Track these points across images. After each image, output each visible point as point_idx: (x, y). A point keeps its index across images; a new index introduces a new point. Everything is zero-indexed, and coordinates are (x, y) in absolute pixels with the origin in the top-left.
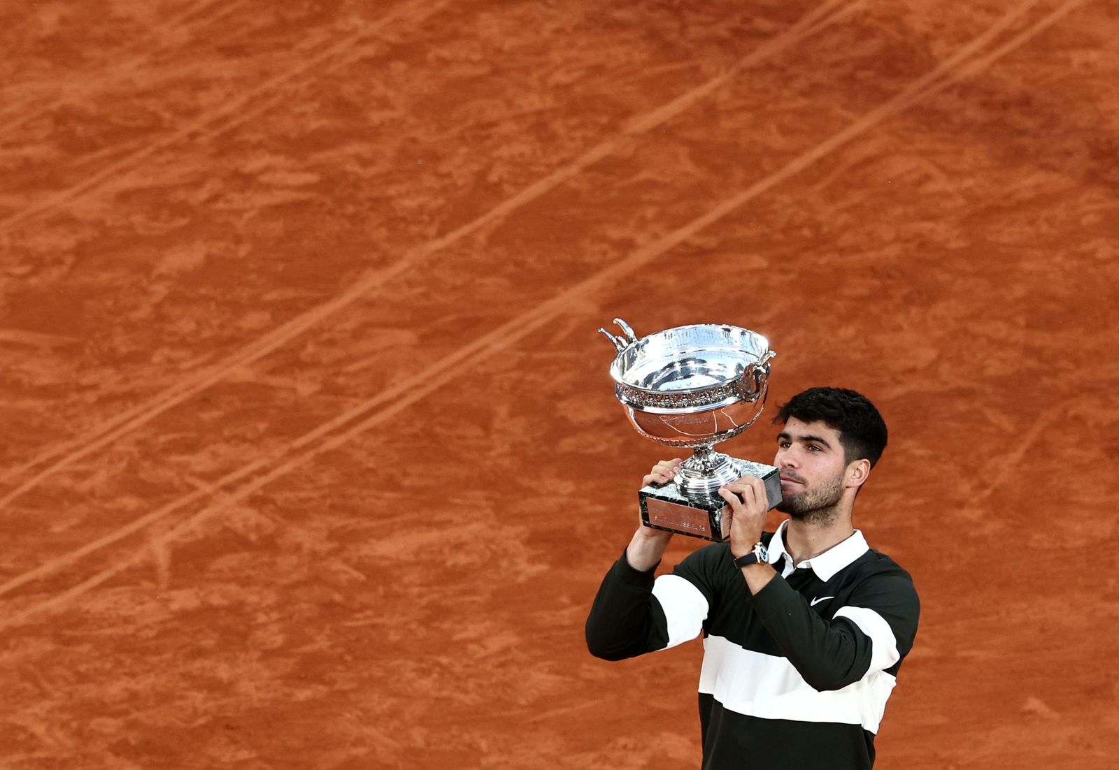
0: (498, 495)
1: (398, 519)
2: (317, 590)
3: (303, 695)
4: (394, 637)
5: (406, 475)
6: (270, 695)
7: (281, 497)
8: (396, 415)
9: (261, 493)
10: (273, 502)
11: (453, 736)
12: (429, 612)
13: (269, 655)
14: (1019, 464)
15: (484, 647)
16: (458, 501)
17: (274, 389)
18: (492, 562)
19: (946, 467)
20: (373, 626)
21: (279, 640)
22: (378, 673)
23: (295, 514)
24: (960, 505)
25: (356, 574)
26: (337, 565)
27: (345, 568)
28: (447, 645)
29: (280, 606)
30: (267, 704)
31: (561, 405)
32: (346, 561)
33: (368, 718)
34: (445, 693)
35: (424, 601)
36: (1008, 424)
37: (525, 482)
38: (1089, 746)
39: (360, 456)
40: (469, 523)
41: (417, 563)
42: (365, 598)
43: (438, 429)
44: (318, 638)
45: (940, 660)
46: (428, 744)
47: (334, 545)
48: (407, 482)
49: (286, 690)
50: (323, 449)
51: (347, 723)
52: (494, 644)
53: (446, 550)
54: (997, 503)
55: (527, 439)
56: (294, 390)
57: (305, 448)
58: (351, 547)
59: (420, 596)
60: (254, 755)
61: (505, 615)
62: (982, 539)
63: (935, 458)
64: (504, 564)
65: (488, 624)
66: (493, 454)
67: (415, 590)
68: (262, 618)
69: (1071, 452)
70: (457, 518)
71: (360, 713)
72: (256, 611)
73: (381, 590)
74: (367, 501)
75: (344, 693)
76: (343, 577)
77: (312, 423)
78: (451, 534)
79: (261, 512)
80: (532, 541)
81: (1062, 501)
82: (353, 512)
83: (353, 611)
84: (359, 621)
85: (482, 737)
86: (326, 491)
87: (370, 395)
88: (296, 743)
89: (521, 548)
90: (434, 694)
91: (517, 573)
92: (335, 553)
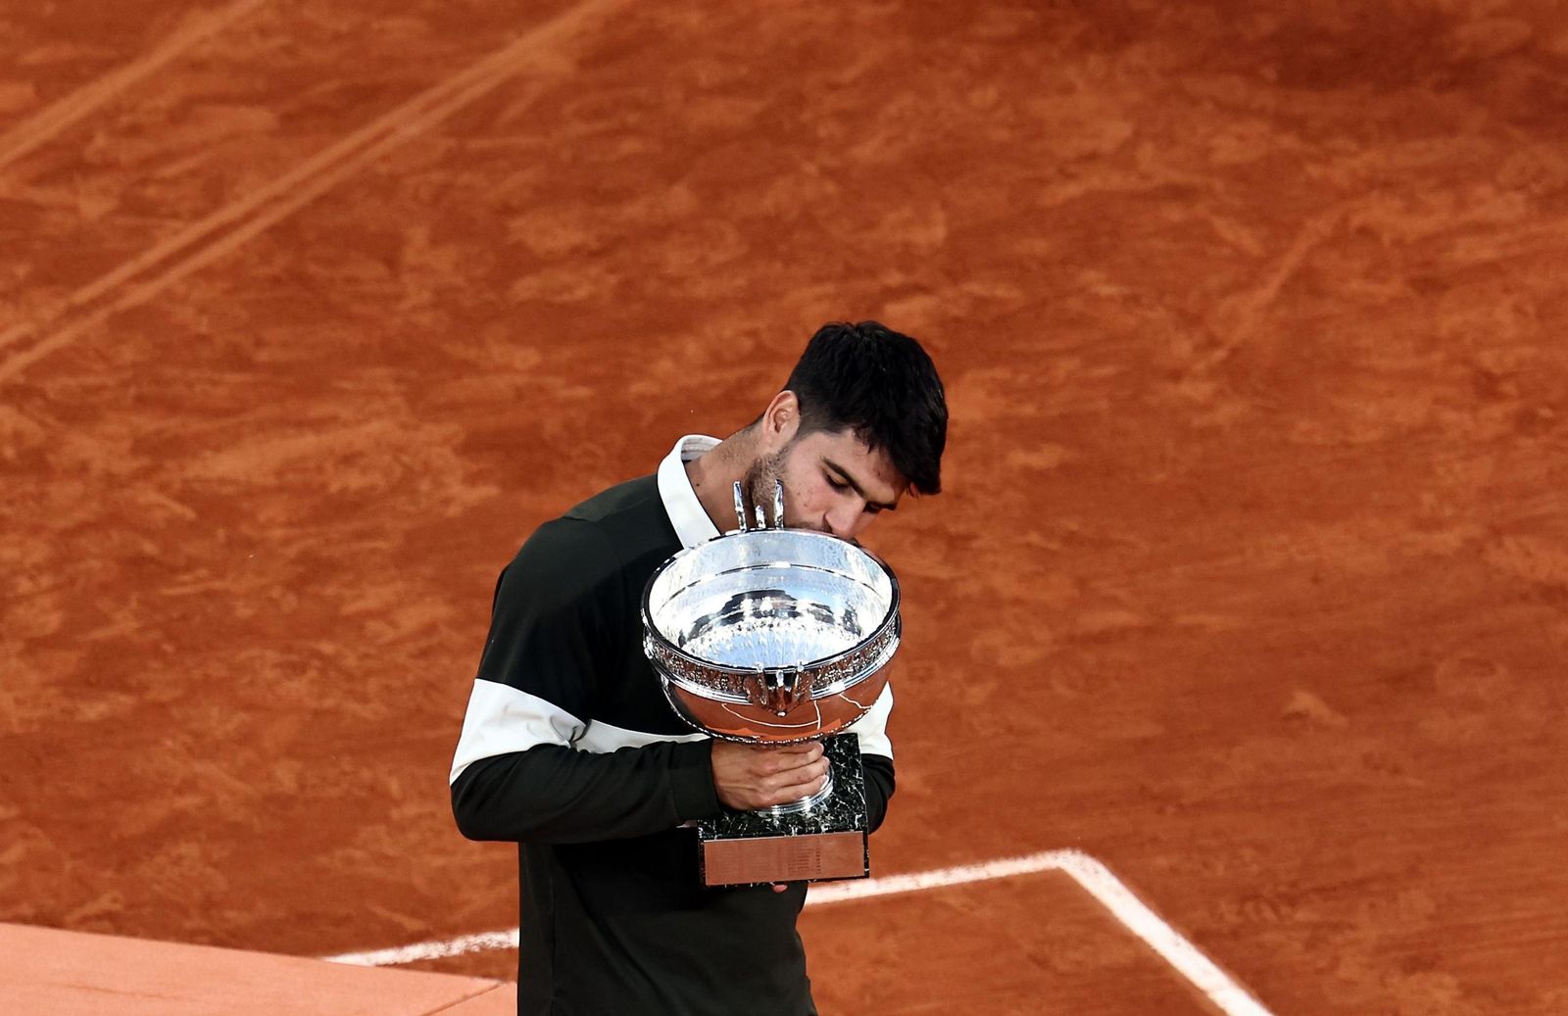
0: (413, 374)
1: (249, 417)
2: (116, 536)
3: (94, 710)
4: (243, 611)
5: (260, 344)
6: (39, 713)
7: (54, 386)
8: (244, 247)
9: (21, 380)
10: (42, 394)
11: (344, 773)
12: (301, 569)
13: (36, 646)
14: (1270, 307)
15: (393, 624)
16: (347, 385)
17: (40, 208)
18: (406, 483)
19: (1151, 315)
20: (209, 595)
21: (53, 621)
22: (217, 670)
23: (78, 413)
24: (1176, 375)
25: (178, 508)
26: (147, 495)
27: (162, 499)
28: (333, 623)
29: (55, 565)
30: (35, 728)
31: (516, 224)
32: (163, 488)
33: (204, 748)
34: (329, 703)
35: (292, 551)
36: (1249, 240)
37: (459, 351)
38: (1396, 771)
39: (185, 314)
40: (367, 420)
41: (280, 490)
42: (194, 548)
43: (313, 268)
44: (118, 616)
45: (1149, 631)
46: (302, 787)
47: (144, 461)
48: (262, 356)
49: (66, 703)
50: (123, 304)
51: (167, 757)
52: (411, 619)
53: (329, 466)
54: (1236, 372)
55: (459, 281)
56: (73, 210)
57: (94, 304)
58: (170, 464)
59: (286, 542)
60: (14, 812)
61: (427, 570)
62: (1214, 431)
63: (1132, 301)
64: (425, 486)
65: (400, 586)
66: (404, 306)
67: (278, 533)
68: (24, 585)
69: (1355, 285)
70: (346, 413)
71: (189, 740)
72: (15, 573)
73: (221, 534)
74: (198, 389)
75: (162, 706)
76: (159, 515)
77: (103, 264)
78: (337, 439)
79: (21, 410)
80: (469, 448)
81: (1345, 367)
82: (173, 407)
83: (175, 570)
84: (186, 586)
85: (390, 773)
86: (128, 374)
87: (199, 215)
88: (82, 791)
89: (453, 459)
90: (313, 704)
91: (447, 502)
92: (145, 474)
